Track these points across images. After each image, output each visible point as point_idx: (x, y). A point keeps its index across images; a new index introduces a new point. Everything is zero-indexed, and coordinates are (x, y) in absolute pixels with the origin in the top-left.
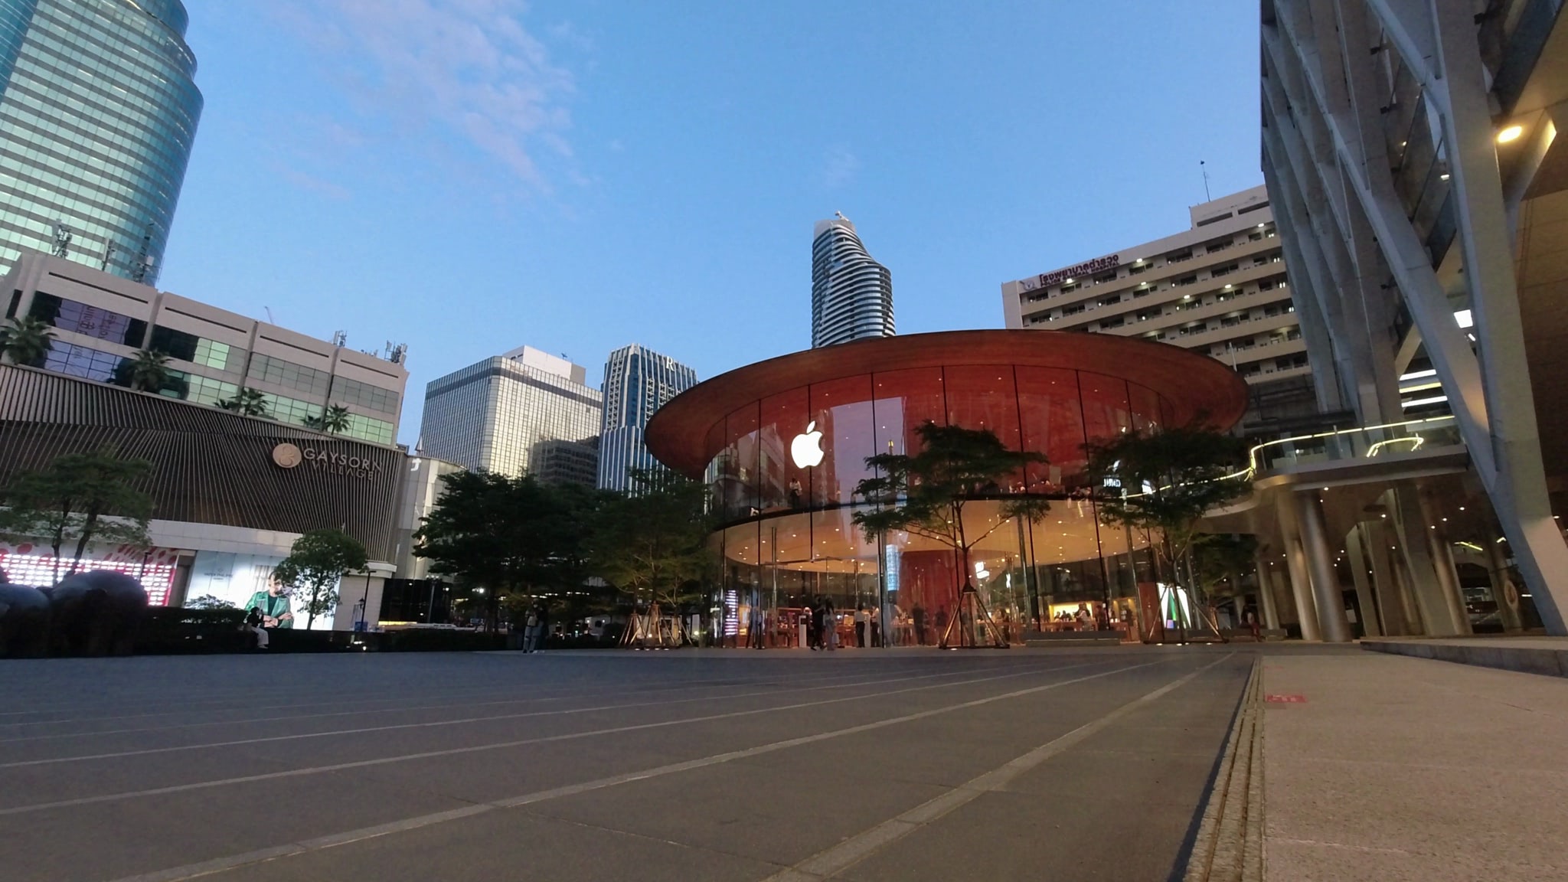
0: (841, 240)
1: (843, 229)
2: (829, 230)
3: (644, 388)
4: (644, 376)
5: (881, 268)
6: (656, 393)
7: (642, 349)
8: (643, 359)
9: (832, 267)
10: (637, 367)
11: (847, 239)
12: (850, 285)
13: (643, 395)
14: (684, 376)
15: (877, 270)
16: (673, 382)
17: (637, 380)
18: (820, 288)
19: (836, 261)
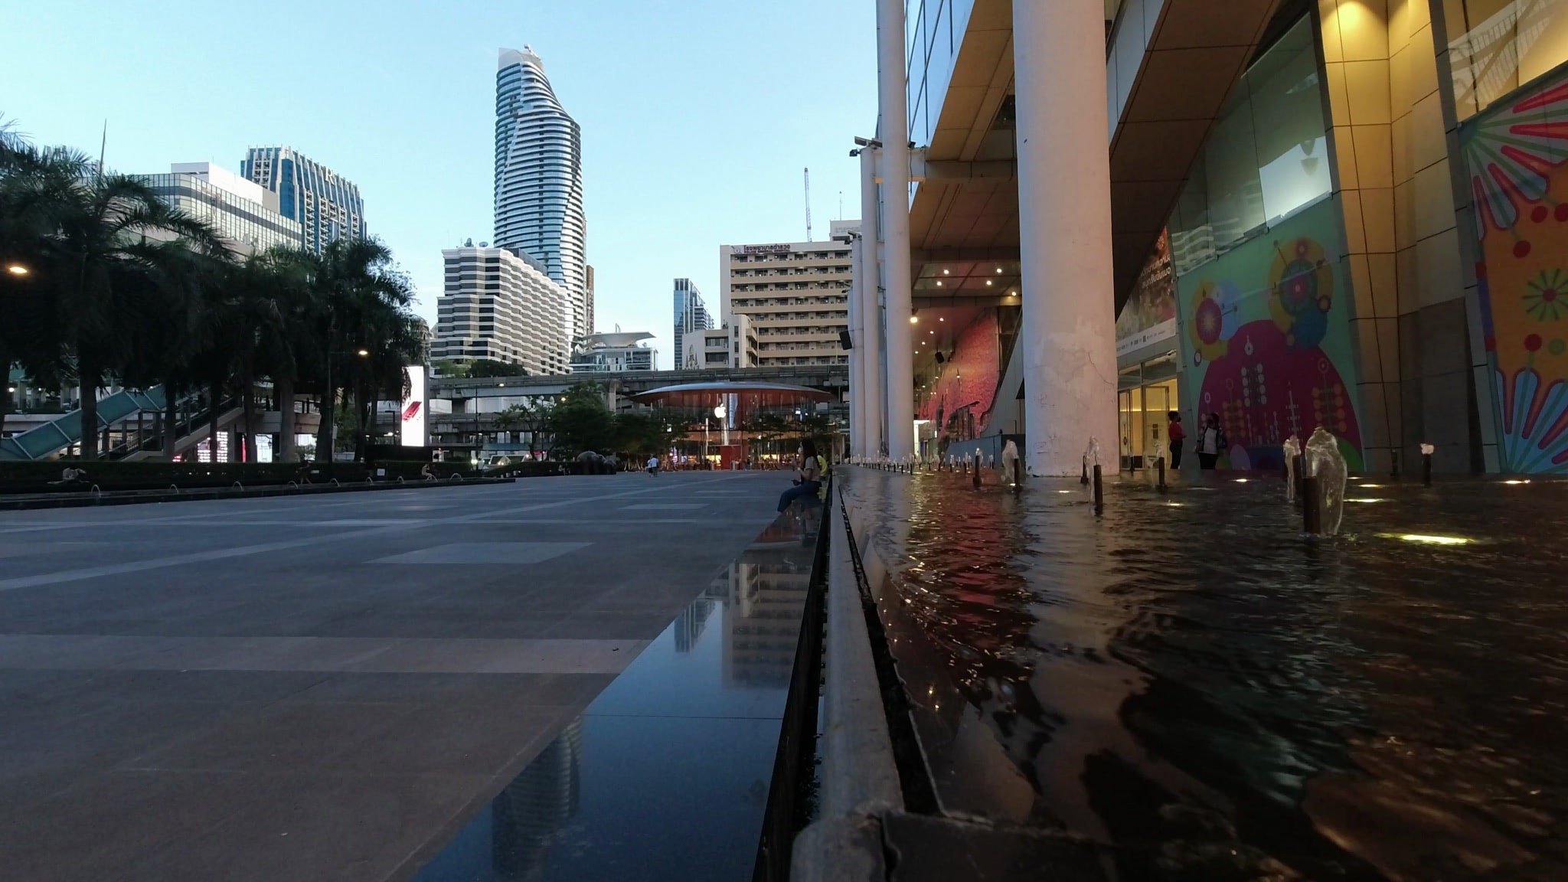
0: (532, 80)
1: (534, 69)
2: (518, 65)
3: (302, 202)
4: (301, 187)
5: (573, 123)
6: (316, 208)
7: (296, 154)
8: (298, 167)
9: (521, 107)
10: (291, 175)
11: (538, 81)
12: (541, 133)
13: (302, 210)
14: (346, 192)
15: (568, 124)
16: (334, 197)
17: (292, 190)
18: (506, 125)
19: (525, 102)
